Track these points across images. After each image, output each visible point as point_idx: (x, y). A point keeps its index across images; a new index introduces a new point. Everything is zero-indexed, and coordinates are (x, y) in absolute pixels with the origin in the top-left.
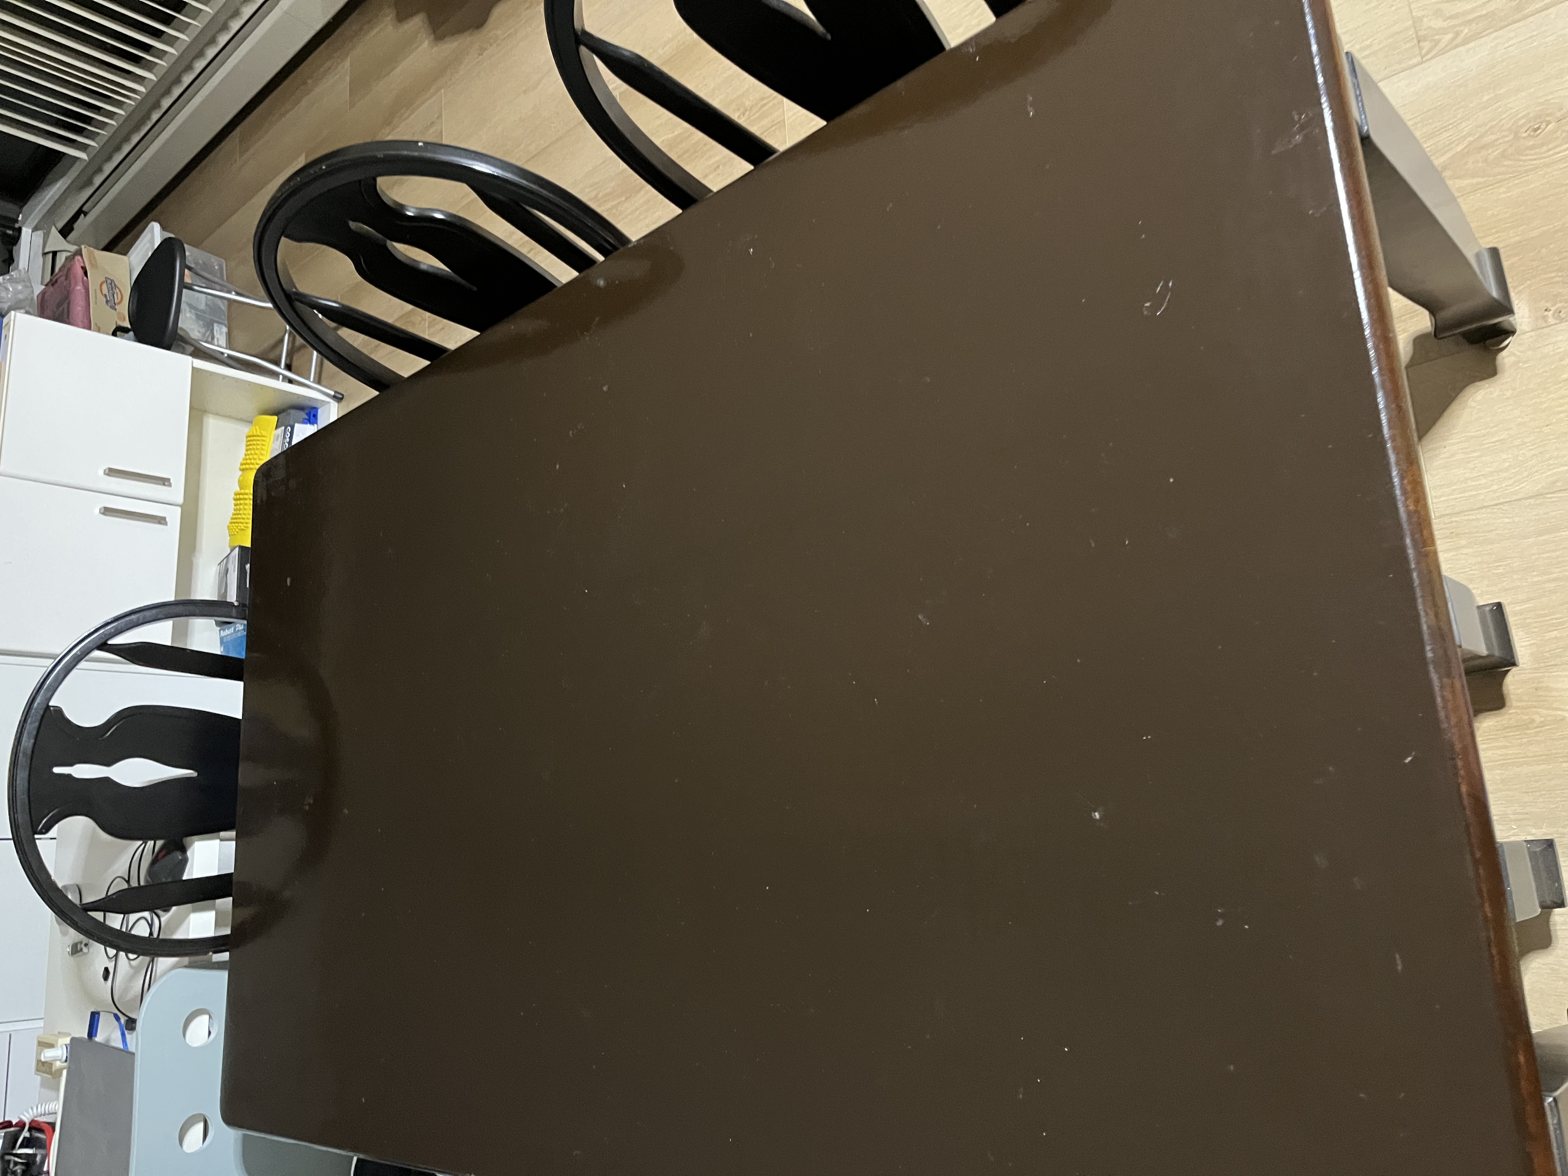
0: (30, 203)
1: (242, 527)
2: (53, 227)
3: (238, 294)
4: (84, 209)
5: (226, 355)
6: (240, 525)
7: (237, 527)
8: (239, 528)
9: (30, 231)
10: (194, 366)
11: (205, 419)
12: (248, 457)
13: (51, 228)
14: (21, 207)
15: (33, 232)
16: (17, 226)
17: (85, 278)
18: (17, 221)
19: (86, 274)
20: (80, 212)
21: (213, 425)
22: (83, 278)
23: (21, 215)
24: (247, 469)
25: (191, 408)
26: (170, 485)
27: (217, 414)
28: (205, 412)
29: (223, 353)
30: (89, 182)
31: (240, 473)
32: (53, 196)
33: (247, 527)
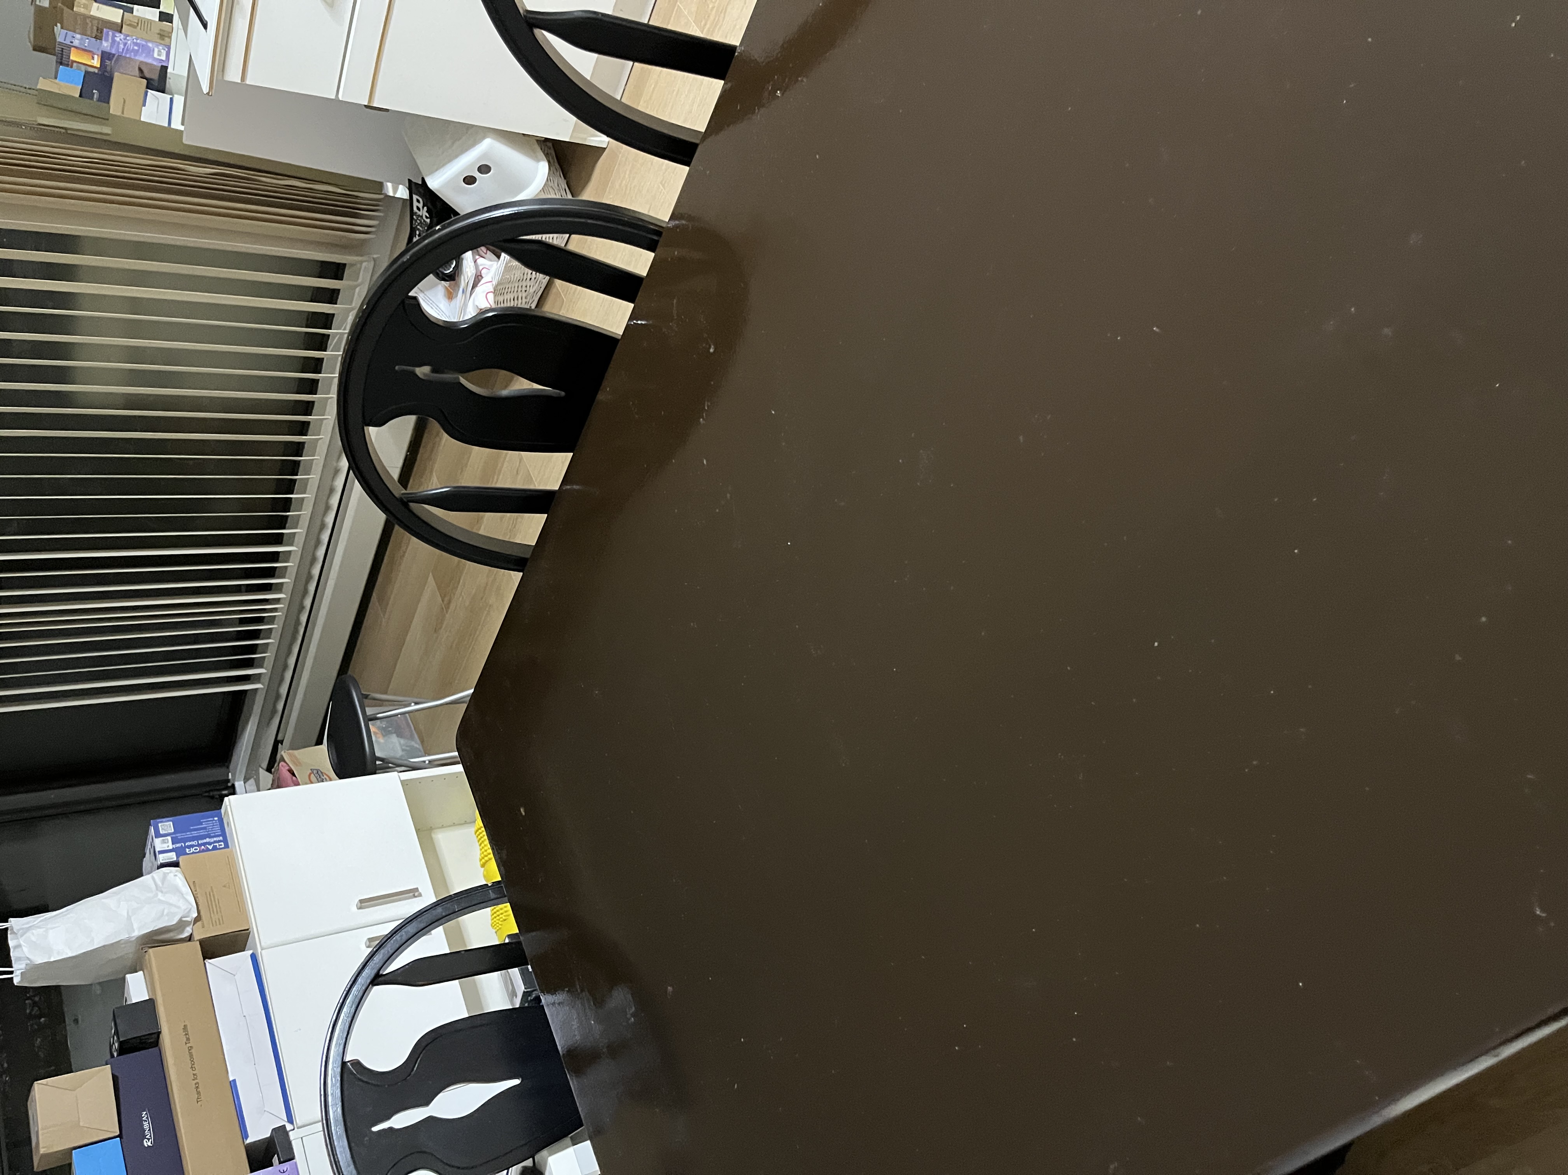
0: (234, 758)
1: (504, 918)
2: (260, 769)
3: (416, 703)
4: (279, 738)
5: (427, 762)
6: (501, 916)
7: (499, 920)
8: (501, 920)
9: (242, 782)
10: (402, 779)
11: (433, 836)
12: (483, 850)
13: (259, 770)
14: (228, 767)
15: (245, 783)
16: (229, 784)
17: (294, 778)
18: (228, 781)
19: (294, 774)
20: (277, 743)
21: (443, 839)
22: (292, 778)
23: (230, 774)
24: (487, 861)
25: (418, 831)
26: (420, 895)
27: (443, 827)
28: (431, 829)
29: (424, 762)
30: (274, 711)
31: (483, 869)
32: (248, 741)
33: (508, 915)
